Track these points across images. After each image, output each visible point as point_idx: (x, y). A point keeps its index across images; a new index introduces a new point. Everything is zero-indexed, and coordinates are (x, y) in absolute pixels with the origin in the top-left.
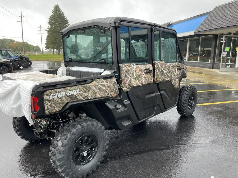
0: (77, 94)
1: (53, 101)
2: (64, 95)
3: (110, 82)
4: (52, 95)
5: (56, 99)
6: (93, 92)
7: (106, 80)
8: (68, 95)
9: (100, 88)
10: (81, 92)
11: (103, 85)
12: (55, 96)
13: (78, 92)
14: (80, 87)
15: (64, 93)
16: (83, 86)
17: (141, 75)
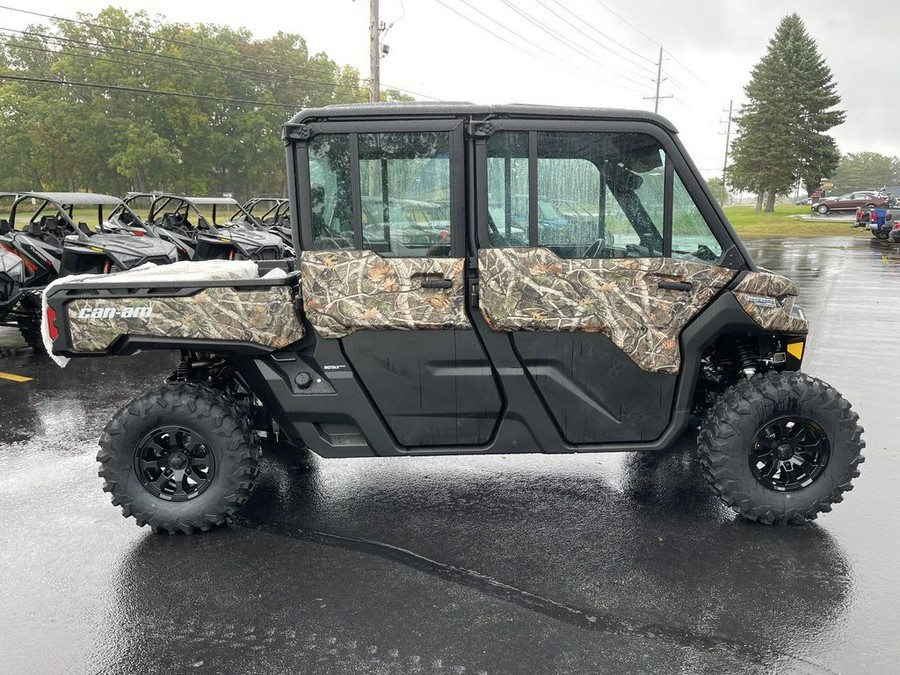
0: (148, 319)
1: (86, 324)
2: (112, 316)
3: (256, 300)
4: (83, 310)
5: (93, 321)
6: (194, 319)
7: (240, 294)
8: (123, 316)
9: (217, 313)
10: (158, 316)
11: (232, 307)
12: (90, 313)
13: (149, 314)
14: (158, 303)
15: (114, 310)
16: (167, 300)
17: (391, 292)
